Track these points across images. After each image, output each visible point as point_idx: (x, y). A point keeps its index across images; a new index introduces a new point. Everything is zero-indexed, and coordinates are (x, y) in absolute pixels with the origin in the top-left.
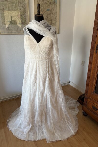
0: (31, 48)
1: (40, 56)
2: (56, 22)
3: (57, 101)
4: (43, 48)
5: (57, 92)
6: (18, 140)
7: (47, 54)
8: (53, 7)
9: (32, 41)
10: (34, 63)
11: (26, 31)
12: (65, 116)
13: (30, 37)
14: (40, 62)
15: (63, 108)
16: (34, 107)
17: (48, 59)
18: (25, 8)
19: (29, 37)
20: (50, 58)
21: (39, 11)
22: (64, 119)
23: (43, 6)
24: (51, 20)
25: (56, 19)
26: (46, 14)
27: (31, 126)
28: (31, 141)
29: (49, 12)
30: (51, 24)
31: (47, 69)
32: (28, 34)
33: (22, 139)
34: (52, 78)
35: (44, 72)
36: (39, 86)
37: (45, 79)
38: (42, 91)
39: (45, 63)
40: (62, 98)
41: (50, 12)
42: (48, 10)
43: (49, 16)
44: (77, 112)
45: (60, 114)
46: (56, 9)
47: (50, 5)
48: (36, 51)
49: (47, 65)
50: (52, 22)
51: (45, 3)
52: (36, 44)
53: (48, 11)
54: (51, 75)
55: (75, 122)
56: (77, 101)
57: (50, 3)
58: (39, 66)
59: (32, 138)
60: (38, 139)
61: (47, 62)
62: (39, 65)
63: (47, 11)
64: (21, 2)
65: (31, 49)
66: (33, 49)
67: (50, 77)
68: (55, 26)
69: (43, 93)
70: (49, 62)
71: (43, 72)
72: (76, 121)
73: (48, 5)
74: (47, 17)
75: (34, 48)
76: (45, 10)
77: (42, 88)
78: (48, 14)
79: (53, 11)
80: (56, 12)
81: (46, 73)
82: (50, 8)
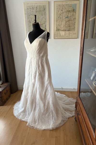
2: (75, 27)
3: (46, 95)
4: (34, 48)
5: (46, 87)
7: (37, 53)
8: (72, 15)
12: (51, 111)
15: (50, 103)
17: (38, 57)
18: (45, 18)
20: (40, 56)
22: (49, 113)
23: (62, 15)
24: (70, 26)
26: (65, 22)
27: (23, 109)
30: (70, 30)
31: (37, 65)
33: (15, 115)
34: (42, 73)
35: (35, 67)
36: (32, 78)
37: (36, 73)
38: (33, 83)
39: (36, 59)
41: (69, 19)
42: (66, 18)
43: (67, 23)
45: (46, 107)
46: (76, 16)
47: (69, 13)
48: (30, 50)
49: (37, 61)
50: (70, 28)
51: (64, 12)
53: (66, 19)
54: (41, 71)
57: (69, 11)
58: (31, 62)
61: (37, 59)
63: (65, 18)
64: (43, 14)
67: (40, 73)
68: (73, 32)
69: (34, 85)
70: (40, 60)
73: (67, 13)
74: (65, 24)
77: (33, 81)
78: (67, 21)
79: (72, 18)
80: (75, 19)
81: (37, 68)
82: (69, 16)
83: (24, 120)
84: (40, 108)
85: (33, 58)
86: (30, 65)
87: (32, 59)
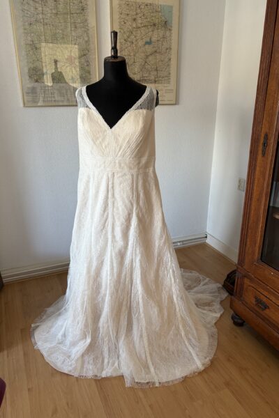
0: (93, 140)
1: (117, 161)
2: (170, 74)
3: (160, 279)
4: (124, 140)
5: (159, 255)
6: (55, 372)
7: (133, 156)
8: (161, 36)
9: (97, 122)
10: (102, 178)
11: (83, 99)
12: (180, 319)
13: (92, 113)
14: (115, 174)
15: (175, 299)
16: (99, 293)
17: (136, 170)
18: (86, 39)
19: (88, 113)
20: (141, 165)
21: (114, 48)
22: (178, 329)
23: (134, 33)
24: (157, 70)
25: (168, 65)
26: (143, 54)
27: (89, 340)
28: (86, 379)
29: (149, 49)
30: (157, 79)
31: (133, 193)
32: (87, 107)
33: (66, 372)
34: (146, 217)
35: (127, 202)
36: (114, 237)
37: (128, 220)
38: (120, 251)
39: (129, 177)
40: (173, 272)
41: (155, 49)
42: (147, 43)
43: (150, 58)
44: (218, 315)
45: (166, 314)
46: (170, 40)
47: (153, 31)
48: (106, 147)
49: (133, 183)
50: (159, 75)
51: (139, 25)
52: (105, 131)
53: (147, 46)
54: (144, 210)
55: (207, 338)
56: (220, 286)
57: (154, 25)
58: (113, 187)
59: (90, 371)
60: (104, 375)
61: (132, 175)
62: (113, 183)
63: (144, 45)
64: (78, 25)
65: (95, 143)
66: (98, 142)
67: (141, 216)
68: (165, 85)
69: (122, 255)
70: (140, 178)
71: (124, 202)
72: (211, 336)
73: (147, 30)
74: (146, 62)
75: (100, 140)
76: (141, 43)
77: (120, 243)
78: (149, 54)
79: (162, 45)
80: (170, 49)
81: (132, 205)
82: (154, 39)
83: (109, 375)
84: (149, 323)
85: (120, 175)
86: (107, 198)
87: (114, 176)
